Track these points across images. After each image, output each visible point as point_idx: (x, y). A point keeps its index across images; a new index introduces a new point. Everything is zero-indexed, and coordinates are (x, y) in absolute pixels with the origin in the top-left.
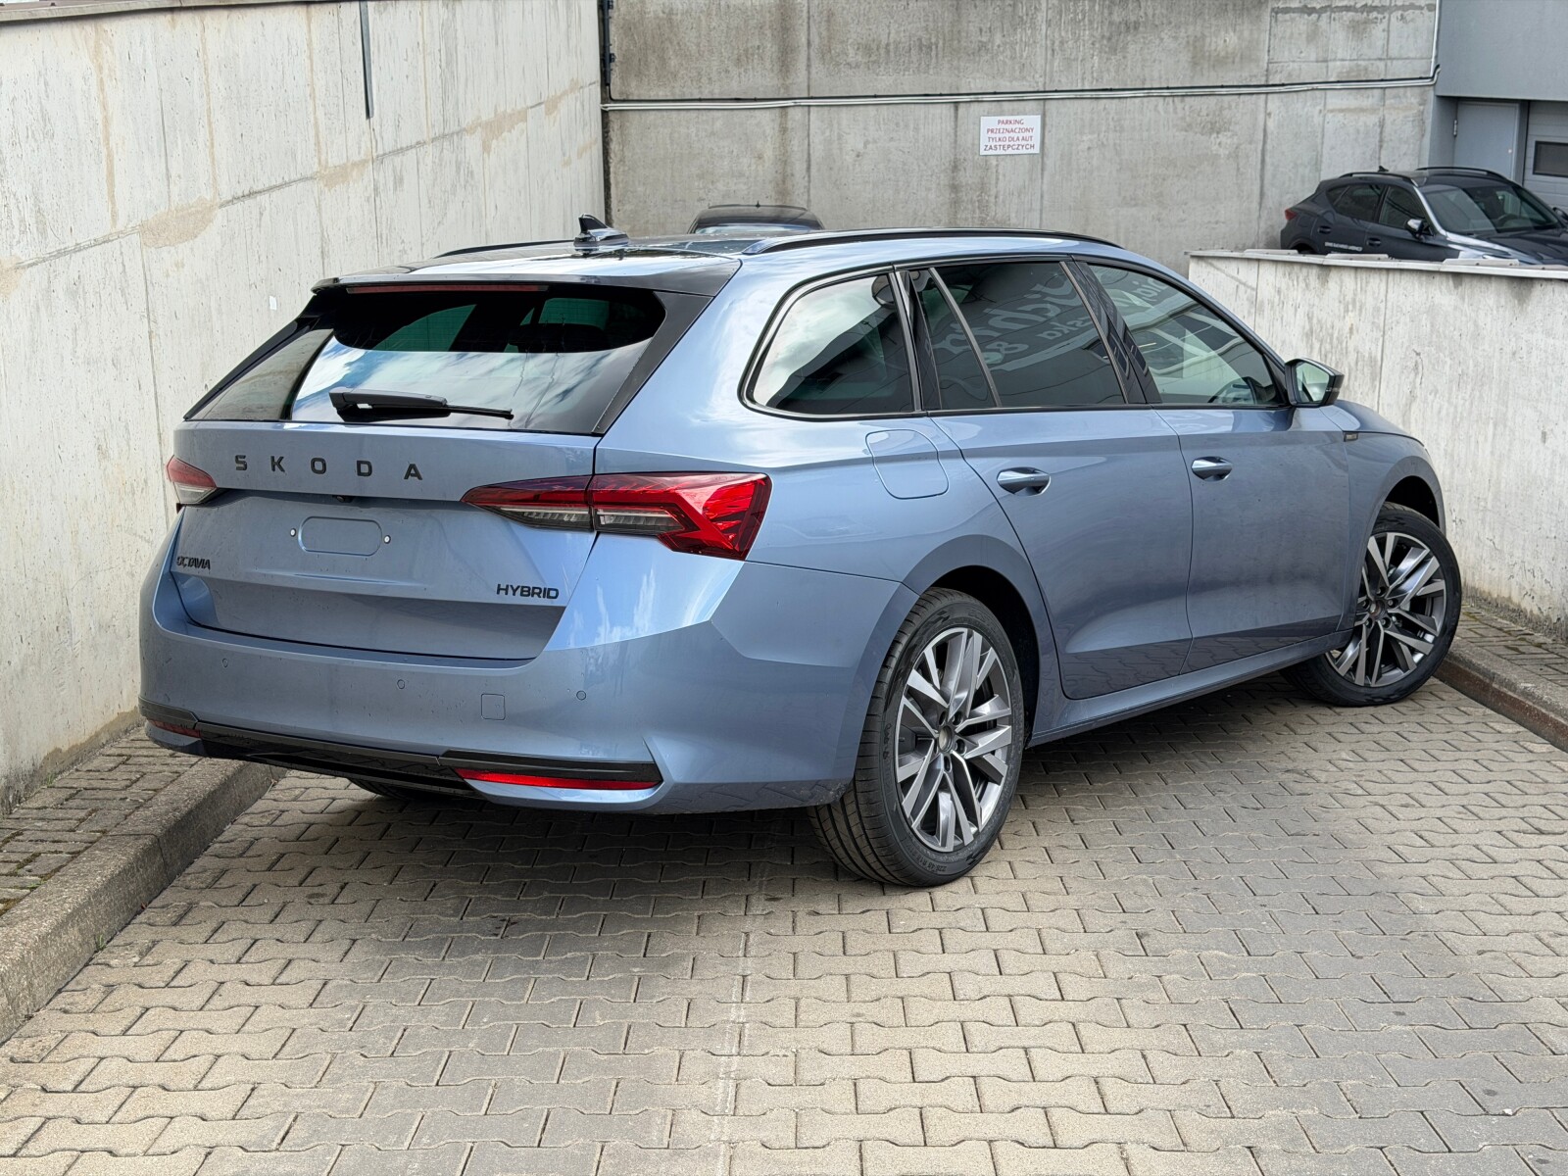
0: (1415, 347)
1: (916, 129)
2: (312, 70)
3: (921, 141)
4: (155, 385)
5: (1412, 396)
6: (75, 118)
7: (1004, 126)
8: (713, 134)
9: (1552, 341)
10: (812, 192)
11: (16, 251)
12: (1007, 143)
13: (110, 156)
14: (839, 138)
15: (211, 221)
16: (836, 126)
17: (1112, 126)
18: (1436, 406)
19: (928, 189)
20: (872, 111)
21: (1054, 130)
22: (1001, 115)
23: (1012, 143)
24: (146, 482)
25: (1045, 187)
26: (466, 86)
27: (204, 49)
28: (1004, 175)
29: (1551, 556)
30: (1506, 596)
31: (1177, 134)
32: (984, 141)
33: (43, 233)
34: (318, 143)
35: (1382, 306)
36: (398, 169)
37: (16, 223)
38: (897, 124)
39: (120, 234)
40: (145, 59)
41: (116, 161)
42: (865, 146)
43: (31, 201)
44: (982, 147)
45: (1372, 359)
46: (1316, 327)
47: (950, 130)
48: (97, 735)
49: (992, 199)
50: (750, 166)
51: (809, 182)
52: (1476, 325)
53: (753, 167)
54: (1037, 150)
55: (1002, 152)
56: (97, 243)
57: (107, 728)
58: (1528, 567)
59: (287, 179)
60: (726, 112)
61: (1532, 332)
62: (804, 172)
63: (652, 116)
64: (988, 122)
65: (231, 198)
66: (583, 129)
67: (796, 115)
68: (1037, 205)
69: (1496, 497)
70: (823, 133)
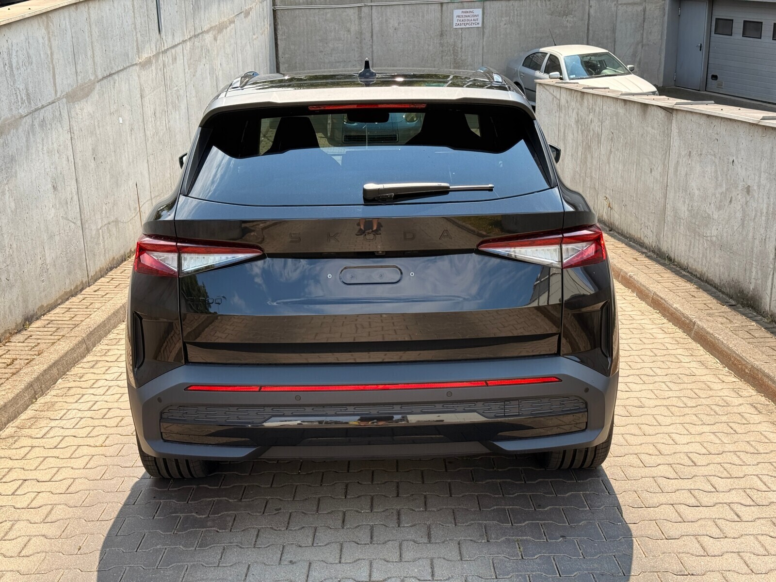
0: (612, 130)
1: (423, 16)
2: (134, 17)
3: (425, 21)
4: (74, 159)
5: (611, 152)
6: (40, 54)
7: (464, 14)
8: (326, 20)
9: (653, 131)
10: (374, 47)
11: (20, 111)
12: (466, 22)
13: (54, 68)
14: (386, 20)
15: (94, 88)
16: (384, 15)
17: (516, 13)
18: (618, 156)
19: (429, 45)
20: (402, 8)
21: (488, 15)
22: (463, 8)
23: (468, 22)
24: (72, 199)
25: (484, 43)
26: (205, 11)
27: (89, 16)
28: (465, 38)
29: (653, 220)
30: (639, 236)
31: (547, 16)
32: (455, 22)
33: (30, 103)
34: (138, 48)
35: (601, 111)
36: (174, 54)
37: (20, 100)
38: (414, 14)
39: (59, 99)
40: (66, 26)
41: (56, 70)
42: (399, 25)
43: (25, 91)
44: (454, 24)
45: (598, 134)
46: (580, 119)
47: (438, 15)
48: (57, 300)
49: (459, 49)
50: (344, 35)
51: (372, 42)
52: (631, 122)
53: (346, 36)
54: (480, 25)
55: (464, 27)
56: (50, 104)
57: (60, 298)
58: (646, 225)
59: (125, 66)
60: (332, 10)
61: (647, 126)
62: (370, 38)
63: (297, 12)
64: (457, 12)
65: (101, 78)
66: (264, 21)
67: (365, 10)
68: (481, 52)
69: (637, 194)
70: (379, 19)
